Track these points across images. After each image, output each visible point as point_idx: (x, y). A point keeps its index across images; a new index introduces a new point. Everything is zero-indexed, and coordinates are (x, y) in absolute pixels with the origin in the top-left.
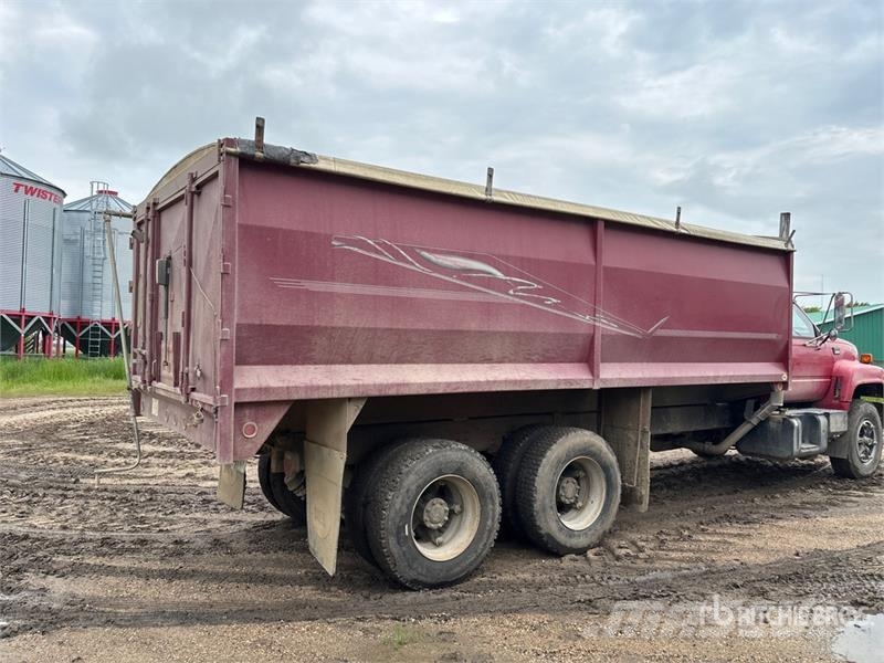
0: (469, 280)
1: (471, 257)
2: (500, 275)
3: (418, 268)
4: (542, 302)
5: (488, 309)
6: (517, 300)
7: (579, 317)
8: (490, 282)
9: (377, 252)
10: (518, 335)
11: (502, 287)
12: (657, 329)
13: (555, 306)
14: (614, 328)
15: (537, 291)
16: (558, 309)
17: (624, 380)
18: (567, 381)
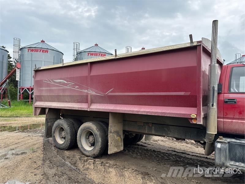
0: (60, 84)
1: (61, 79)
2: (66, 82)
3: (53, 83)
4: (74, 87)
5: (64, 90)
6: (69, 88)
7: (84, 91)
8: (64, 84)
9: (48, 81)
10: (70, 96)
11: (66, 85)
12: (109, 93)
13: (77, 88)
14: (94, 93)
15: (73, 85)
16: (78, 89)
17: (97, 109)
18: (80, 108)
